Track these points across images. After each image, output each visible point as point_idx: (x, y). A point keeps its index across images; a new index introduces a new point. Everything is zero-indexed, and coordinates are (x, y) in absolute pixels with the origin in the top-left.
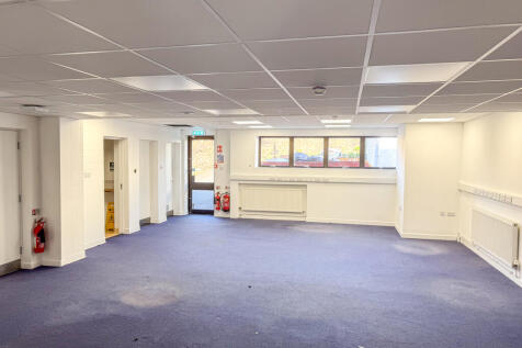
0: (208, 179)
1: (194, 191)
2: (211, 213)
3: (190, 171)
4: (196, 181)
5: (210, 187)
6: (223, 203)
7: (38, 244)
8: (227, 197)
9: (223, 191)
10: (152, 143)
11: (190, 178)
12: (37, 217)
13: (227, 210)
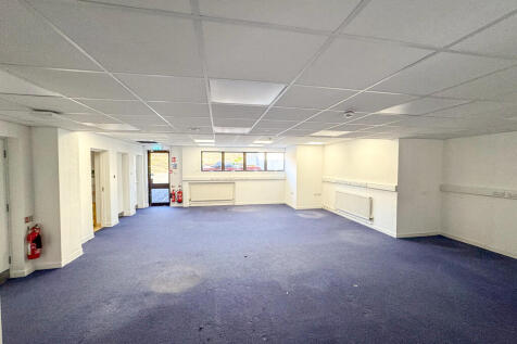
0: (165, 181)
1: (153, 190)
2: (168, 204)
3: (149, 175)
4: (154, 182)
5: (167, 186)
6: (177, 197)
7: (33, 251)
8: (180, 192)
9: (177, 189)
10: (123, 155)
11: (150, 180)
12: (30, 225)
13: (180, 201)
